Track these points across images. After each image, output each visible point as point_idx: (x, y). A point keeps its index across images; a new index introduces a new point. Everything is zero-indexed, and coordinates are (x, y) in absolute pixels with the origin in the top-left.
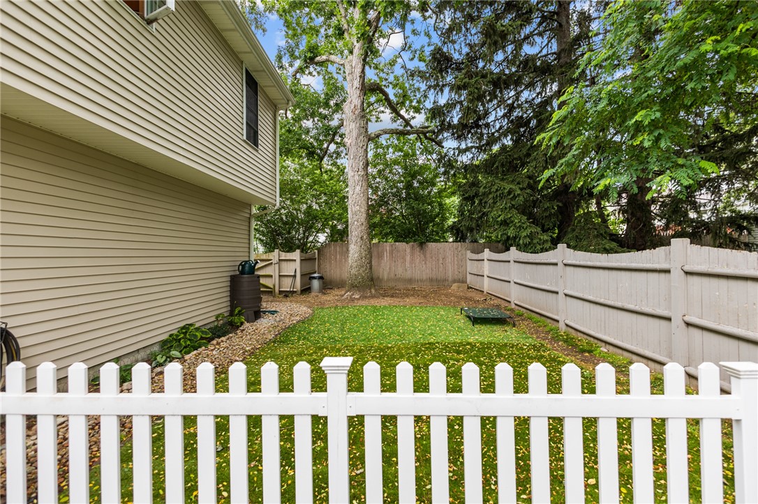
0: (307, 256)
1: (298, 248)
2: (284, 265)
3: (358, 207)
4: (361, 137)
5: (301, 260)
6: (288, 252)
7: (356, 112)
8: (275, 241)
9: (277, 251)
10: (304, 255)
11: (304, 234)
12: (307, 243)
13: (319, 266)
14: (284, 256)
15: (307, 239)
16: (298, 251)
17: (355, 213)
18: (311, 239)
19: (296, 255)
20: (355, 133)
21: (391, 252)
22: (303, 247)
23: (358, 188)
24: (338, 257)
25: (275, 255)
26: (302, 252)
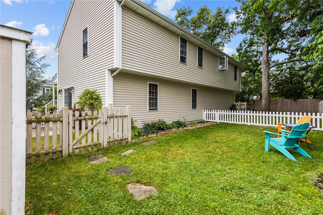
0: (249, 103)
1: (246, 101)
2: (241, 106)
3: (265, 90)
4: (267, 69)
5: (247, 105)
6: (242, 102)
7: (265, 62)
8: (238, 99)
9: (239, 102)
10: (248, 103)
11: (248, 97)
12: (249, 99)
13: (253, 106)
14: (241, 103)
15: (249, 98)
16: (246, 102)
17: (264, 91)
18: (251, 98)
19: (245, 103)
20: (264, 68)
21: (282, 102)
22: (248, 101)
23: (265, 84)
24: (260, 104)
25: (239, 103)
26: (247, 102)
